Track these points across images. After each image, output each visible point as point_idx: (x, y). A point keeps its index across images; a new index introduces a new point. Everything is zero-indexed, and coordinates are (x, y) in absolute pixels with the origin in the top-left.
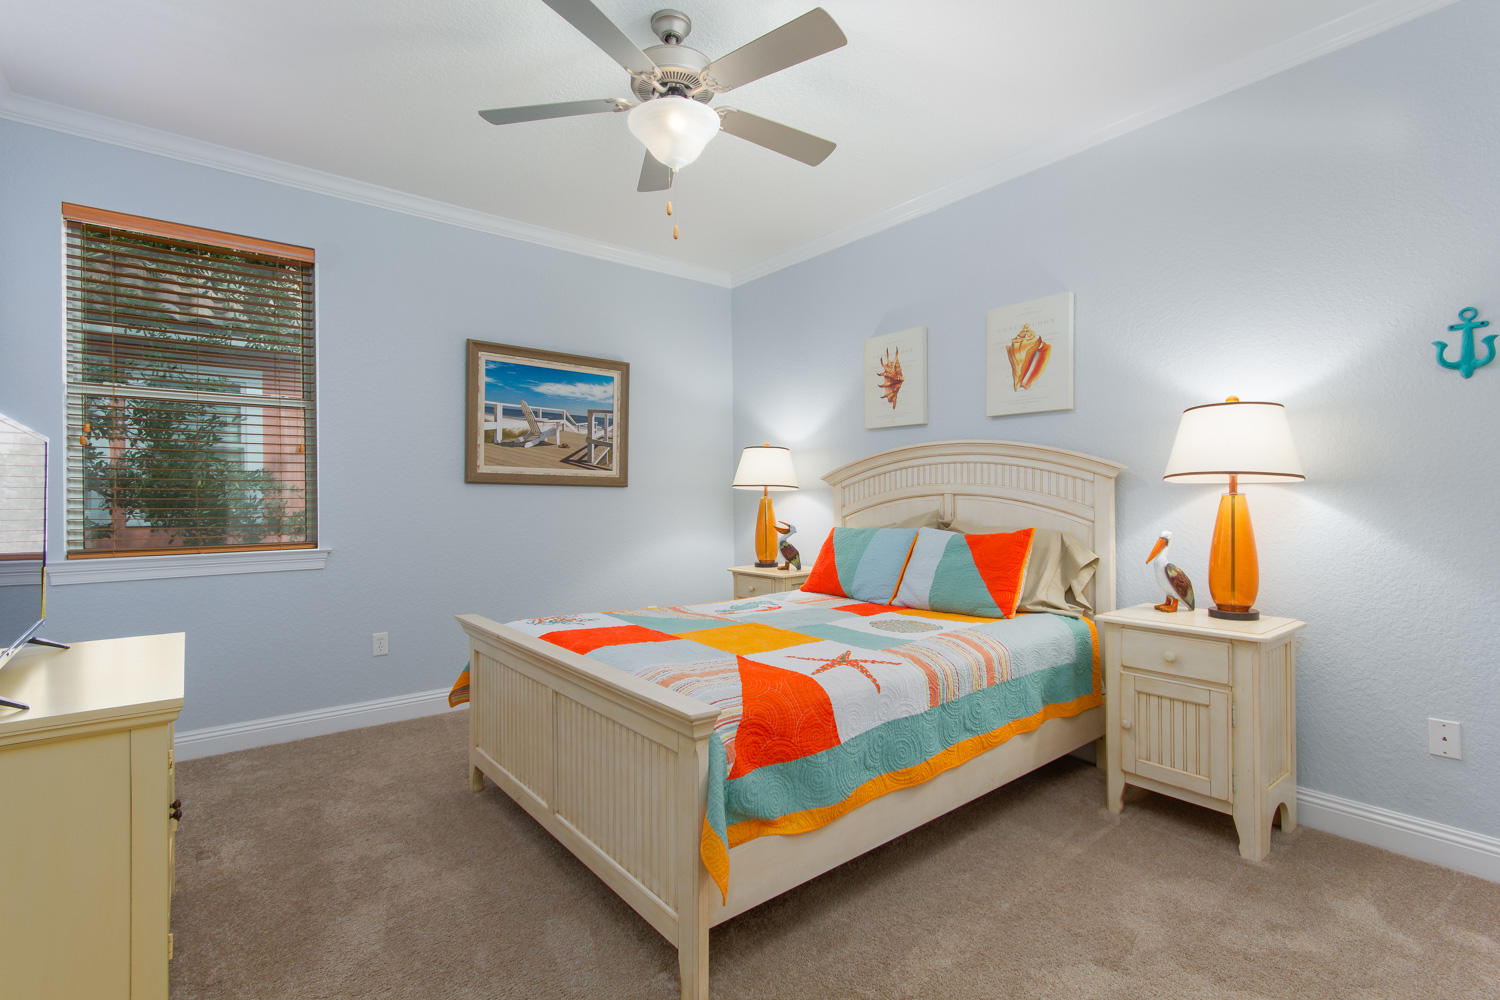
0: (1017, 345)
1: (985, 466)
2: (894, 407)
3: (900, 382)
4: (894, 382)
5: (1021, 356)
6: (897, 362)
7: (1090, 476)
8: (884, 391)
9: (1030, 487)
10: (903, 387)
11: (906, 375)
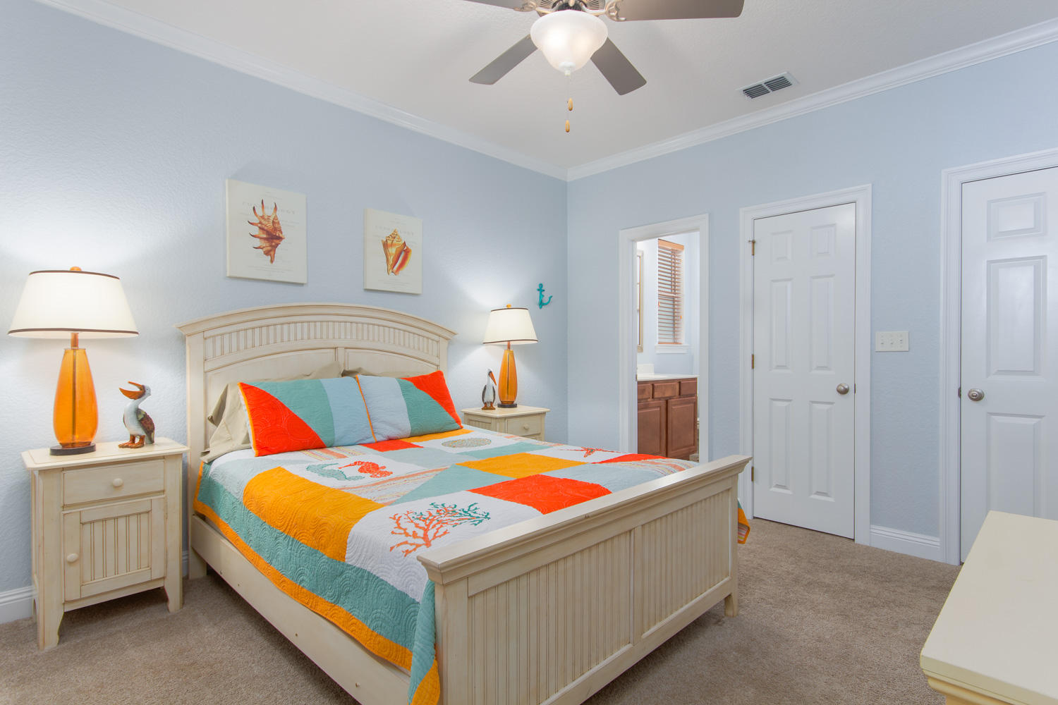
0: (389, 242)
1: (371, 326)
2: (272, 261)
3: (280, 238)
4: (272, 237)
5: (393, 251)
6: (276, 218)
7: (436, 338)
8: (258, 242)
9: (402, 344)
10: (282, 245)
11: (286, 233)
